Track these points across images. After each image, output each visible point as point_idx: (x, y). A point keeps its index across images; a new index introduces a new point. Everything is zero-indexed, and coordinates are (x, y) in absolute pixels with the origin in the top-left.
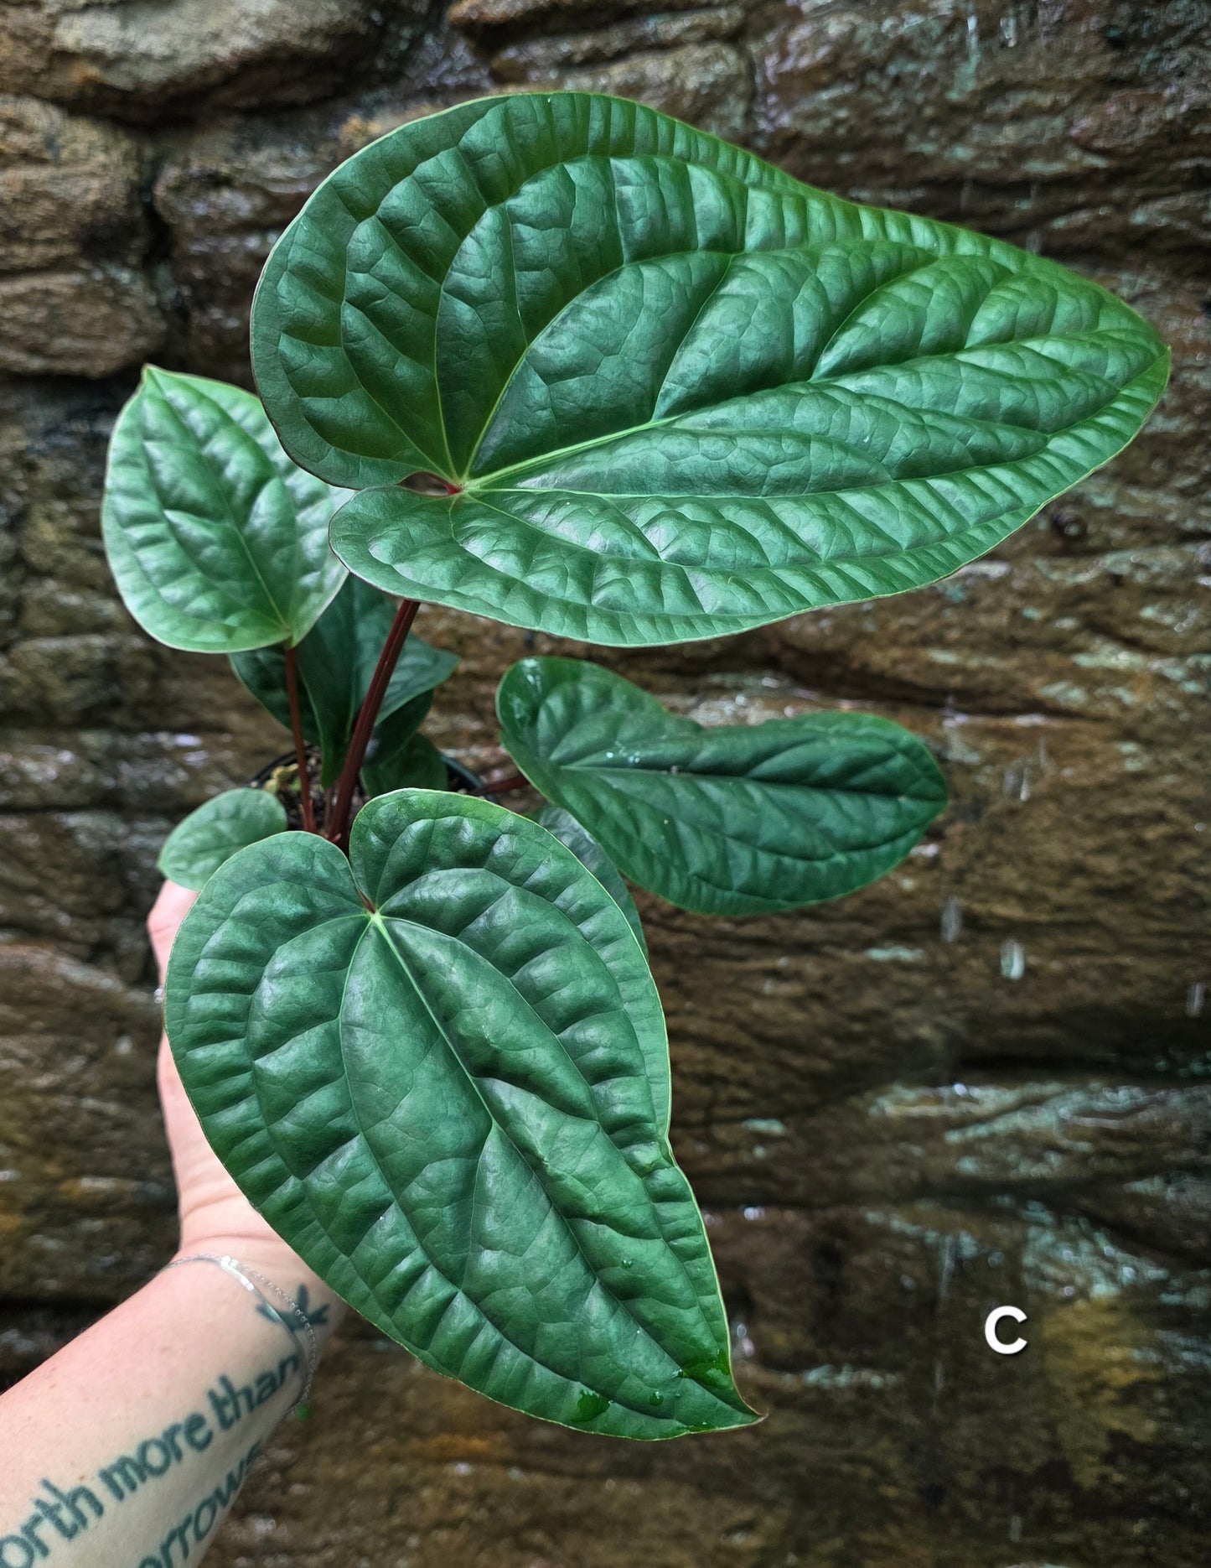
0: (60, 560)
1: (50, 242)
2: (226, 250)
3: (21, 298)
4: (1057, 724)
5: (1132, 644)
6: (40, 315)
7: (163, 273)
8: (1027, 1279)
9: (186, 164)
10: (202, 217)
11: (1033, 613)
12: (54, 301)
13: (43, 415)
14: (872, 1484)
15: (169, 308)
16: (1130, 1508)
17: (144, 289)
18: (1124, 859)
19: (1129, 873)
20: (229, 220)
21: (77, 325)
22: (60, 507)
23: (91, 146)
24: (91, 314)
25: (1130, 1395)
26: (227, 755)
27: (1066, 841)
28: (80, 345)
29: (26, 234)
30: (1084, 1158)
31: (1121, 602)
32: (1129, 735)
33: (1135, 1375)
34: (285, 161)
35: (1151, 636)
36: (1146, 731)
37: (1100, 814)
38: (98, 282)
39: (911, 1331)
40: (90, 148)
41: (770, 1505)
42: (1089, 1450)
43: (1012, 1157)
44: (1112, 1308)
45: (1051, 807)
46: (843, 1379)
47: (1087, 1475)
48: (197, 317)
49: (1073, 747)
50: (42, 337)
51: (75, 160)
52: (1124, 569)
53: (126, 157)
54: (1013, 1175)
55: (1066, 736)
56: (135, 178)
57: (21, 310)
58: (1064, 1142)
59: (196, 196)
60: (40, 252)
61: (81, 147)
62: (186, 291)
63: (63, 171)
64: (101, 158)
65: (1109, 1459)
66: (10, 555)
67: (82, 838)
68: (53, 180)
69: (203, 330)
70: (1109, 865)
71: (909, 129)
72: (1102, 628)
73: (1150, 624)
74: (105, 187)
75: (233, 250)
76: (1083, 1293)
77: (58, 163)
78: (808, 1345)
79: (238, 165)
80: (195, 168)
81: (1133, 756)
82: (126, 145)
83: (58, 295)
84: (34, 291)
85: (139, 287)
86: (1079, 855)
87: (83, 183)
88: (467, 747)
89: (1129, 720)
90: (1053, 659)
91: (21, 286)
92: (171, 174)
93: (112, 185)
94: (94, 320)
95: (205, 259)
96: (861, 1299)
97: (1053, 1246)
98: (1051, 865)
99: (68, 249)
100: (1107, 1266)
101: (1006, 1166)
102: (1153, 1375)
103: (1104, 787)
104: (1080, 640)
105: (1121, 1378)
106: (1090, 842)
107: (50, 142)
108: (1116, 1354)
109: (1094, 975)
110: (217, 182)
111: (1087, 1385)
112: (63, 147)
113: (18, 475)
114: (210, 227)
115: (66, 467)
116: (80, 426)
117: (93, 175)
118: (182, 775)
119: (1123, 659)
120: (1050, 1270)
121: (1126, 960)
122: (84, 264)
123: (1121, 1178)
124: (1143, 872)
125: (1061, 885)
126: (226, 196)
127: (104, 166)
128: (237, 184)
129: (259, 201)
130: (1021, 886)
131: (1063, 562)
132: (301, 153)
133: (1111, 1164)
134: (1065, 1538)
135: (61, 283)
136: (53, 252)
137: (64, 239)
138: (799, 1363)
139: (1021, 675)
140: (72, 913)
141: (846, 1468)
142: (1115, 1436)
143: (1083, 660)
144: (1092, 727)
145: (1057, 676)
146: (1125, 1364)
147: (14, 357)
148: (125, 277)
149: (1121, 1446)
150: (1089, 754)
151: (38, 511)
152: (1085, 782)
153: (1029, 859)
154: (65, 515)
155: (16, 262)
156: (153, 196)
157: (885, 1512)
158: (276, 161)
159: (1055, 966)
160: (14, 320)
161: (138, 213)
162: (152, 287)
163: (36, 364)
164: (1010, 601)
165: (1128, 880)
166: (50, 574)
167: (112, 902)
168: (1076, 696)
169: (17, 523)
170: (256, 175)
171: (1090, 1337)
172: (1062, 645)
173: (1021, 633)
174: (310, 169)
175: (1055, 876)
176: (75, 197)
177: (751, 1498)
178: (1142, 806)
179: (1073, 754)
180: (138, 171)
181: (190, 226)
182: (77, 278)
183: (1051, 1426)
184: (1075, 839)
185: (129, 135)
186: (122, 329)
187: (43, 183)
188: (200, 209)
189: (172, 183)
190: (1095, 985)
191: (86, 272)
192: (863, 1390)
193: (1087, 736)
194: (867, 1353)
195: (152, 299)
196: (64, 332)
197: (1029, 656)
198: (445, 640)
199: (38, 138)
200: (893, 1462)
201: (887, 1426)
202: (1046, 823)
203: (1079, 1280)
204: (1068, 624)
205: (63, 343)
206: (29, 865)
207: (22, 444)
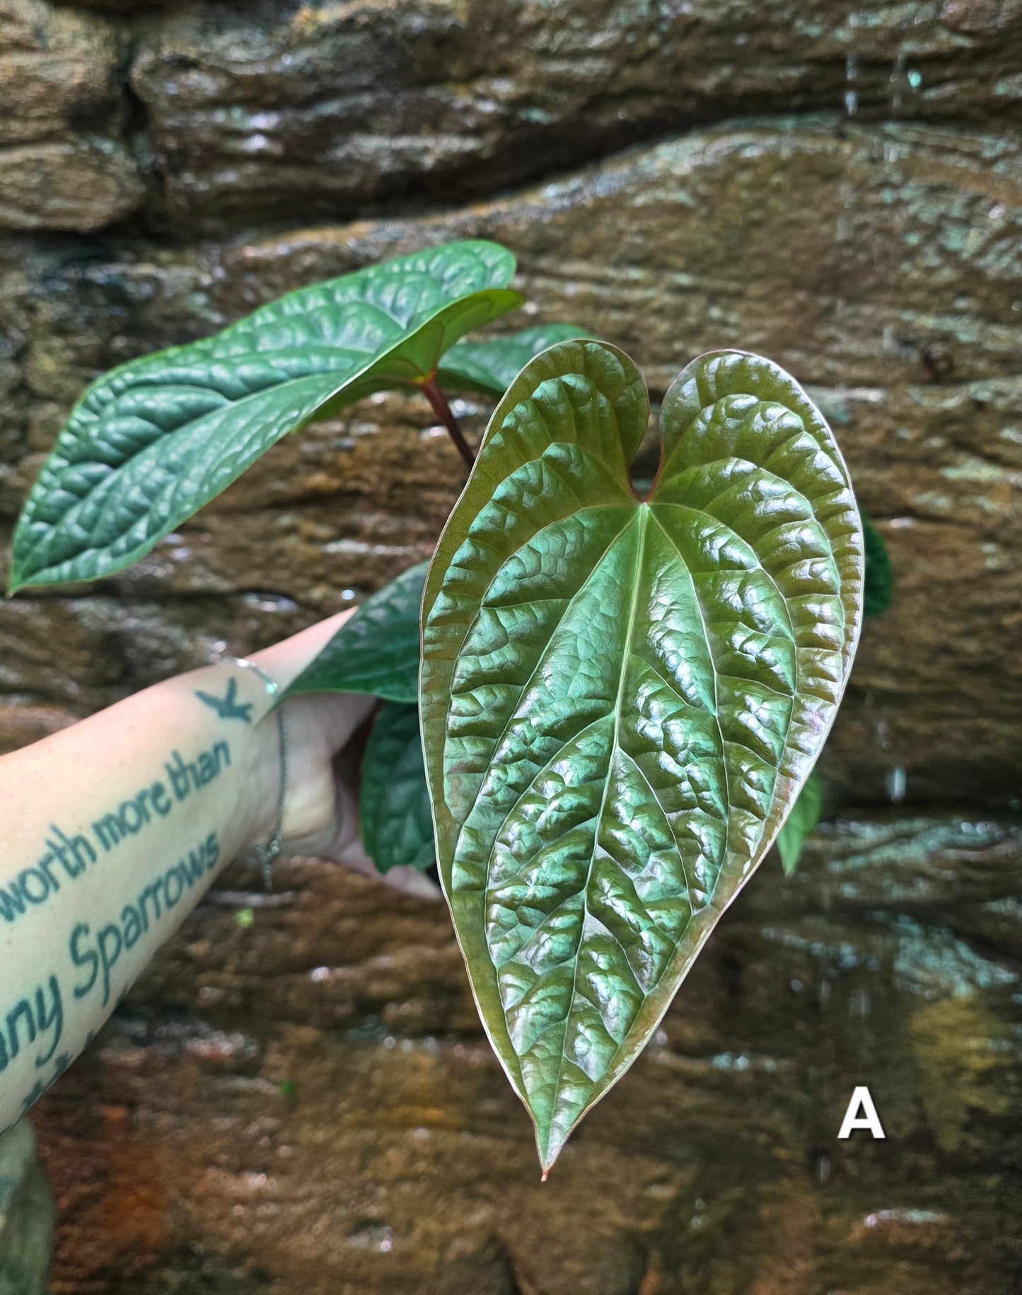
0: (59, 388)
1: (41, 119)
2: (195, 125)
3: (18, 166)
4: (927, 528)
5: (993, 459)
6: (35, 180)
7: (141, 141)
8: (898, 983)
9: (157, 48)
10: (173, 96)
11: (907, 434)
12: (48, 169)
13: (41, 263)
14: (768, 1147)
15: (147, 172)
16: (985, 1166)
17: (126, 158)
18: (984, 641)
19: (989, 652)
20: (198, 98)
21: (67, 188)
22: (57, 342)
23: (75, 35)
24: (79, 180)
25: (985, 1078)
26: (208, 553)
27: (934, 626)
28: (71, 205)
29: (20, 112)
30: (948, 884)
31: (984, 425)
32: (990, 537)
33: (990, 1061)
34: (245, 44)
35: (1010, 454)
36: (1004, 534)
37: (964, 604)
38: (84, 152)
39: (800, 1026)
40: (74, 37)
41: (680, 1163)
42: (953, 1121)
43: (886, 883)
44: (970, 1006)
45: (921, 597)
46: (742, 1063)
47: (950, 1141)
48: (171, 182)
49: (941, 547)
50: (36, 198)
51: (60, 47)
52: (984, 395)
53: (106, 42)
54: (887, 898)
55: (935, 537)
56: (115, 61)
57: (18, 176)
58: (932, 870)
59: (169, 77)
60: (33, 128)
61: (66, 37)
62: (162, 160)
63: (50, 58)
64: (83, 44)
65: (967, 1128)
66: (17, 384)
67: (86, 621)
68: (43, 64)
69: (177, 192)
70: (972, 646)
71: (796, 14)
72: (966, 445)
73: (1009, 443)
74: (88, 71)
75: (203, 124)
76: (947, 994)
77: (45, 50)
78: (711, 1036)
79: (204, 49)
80: (166, 52)
81: (992, 555)
82: (105, 31)
83: (51, 164)
84: (29, 160)
85: (120, 156)
86: (944, 637)
87: (68, 68)
88: (414, 544)
89: (990, 524)
90: (923, 472)
91: (17, 156)
92: (145, 58)
93: (94, 70)
94: (82, 185)
95: (177, 132)
96: (759, 999)
97: (922, 953)
98: (921, 645)
99: (57, 125)
100: (967, 970)
101: (880, 890)
102: (1007, 1061)
103: (968, 582)
104: (947, 456)
105: (978, 1063)
106: (955, 627)
107: (38, 33)
108: (973, 1043)
109: (957, 735)
110: (185, 64)
111: (949, 1069)
112: (51, 37)
113: (21, 317)
114: (184, 104)
115: (62, 308)
116: (72, 273)
117: (77, 61)
118: (170, 568)
119: (986, 473)
120: (919, 974)
121: (984, 723)
122: (71, 136)
123: (979, 900)
124: (1000, 652)
125: (929, 662)
126: (194, 78)
127: (87, 53)
128: (203, 67)
129: (223, 82)
130: (895, 663)
131: (934, 390)
132: (258, 37)
133: (972, 889)
134: (930, 1190)
135: (53, 152)
136: (44, 127)
137: (54, 116)
138: (705, 1051)
139: (896, 487)
140: (79, 682)
141: (745, 1135)
142: (974, 1111)
143: (952, 474)
144: (956, 529)
145: (927, 486)
146: (982, 1052)
147: (14, 216)
148: (107, 146)
149: (977, 1118)
150: (954, 553)
151: (38, 346)
152: (949, 576)
153: (901, 640)
154: (63, 349)
155: (14, 136)
156: (130, 79)
157: (777, 1170)
158: (237, 44)
159: (924, 729)
160: (12, 185)
161: (118, 92)
162: (132, 154)
163: (33, 221)
164: (888, 424)
165: (987, 659)
166: (51, 399)
167: (113, 673)
168: (943, 503)
169: (21, 355)
170: (221, 58)
171: (952, 1030)
172: (932, 460)
173: (895, 450)
174: (267, 51)
175: (924, 655)
176: (62, 80)
177: (664, 1158)
178: (999, 597)
179: (940, 553)
180: (117, 54)
181: (164, 104)
182: (65, 149)
183: (918, 1101)
184: (941, 623)
185: (108, 22)
186: (106, 191)
187: (34, 69)
188: (172, 89)
189: (147, 67)
190: (958, 744)
191: (74, 144)
192: (759, 1073)
193: (953, 538)
194: (762, 1042)
195: (132, 165)
196: (57, 193)
197: (902, 470)
198: (393, 456)
199: (27, 30)
200: (786, 1130)
201: (780, 1102)
202: (916, 610)
203: (943, 982)
204: (936, 442)
205: (55, 203)
206: (41, 644)
207: (23, 289)
